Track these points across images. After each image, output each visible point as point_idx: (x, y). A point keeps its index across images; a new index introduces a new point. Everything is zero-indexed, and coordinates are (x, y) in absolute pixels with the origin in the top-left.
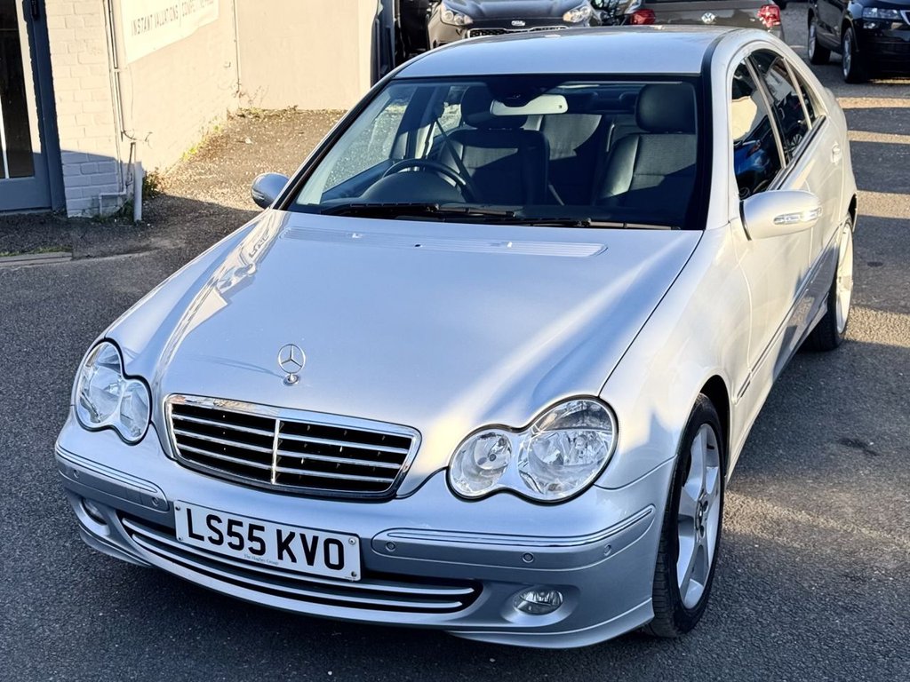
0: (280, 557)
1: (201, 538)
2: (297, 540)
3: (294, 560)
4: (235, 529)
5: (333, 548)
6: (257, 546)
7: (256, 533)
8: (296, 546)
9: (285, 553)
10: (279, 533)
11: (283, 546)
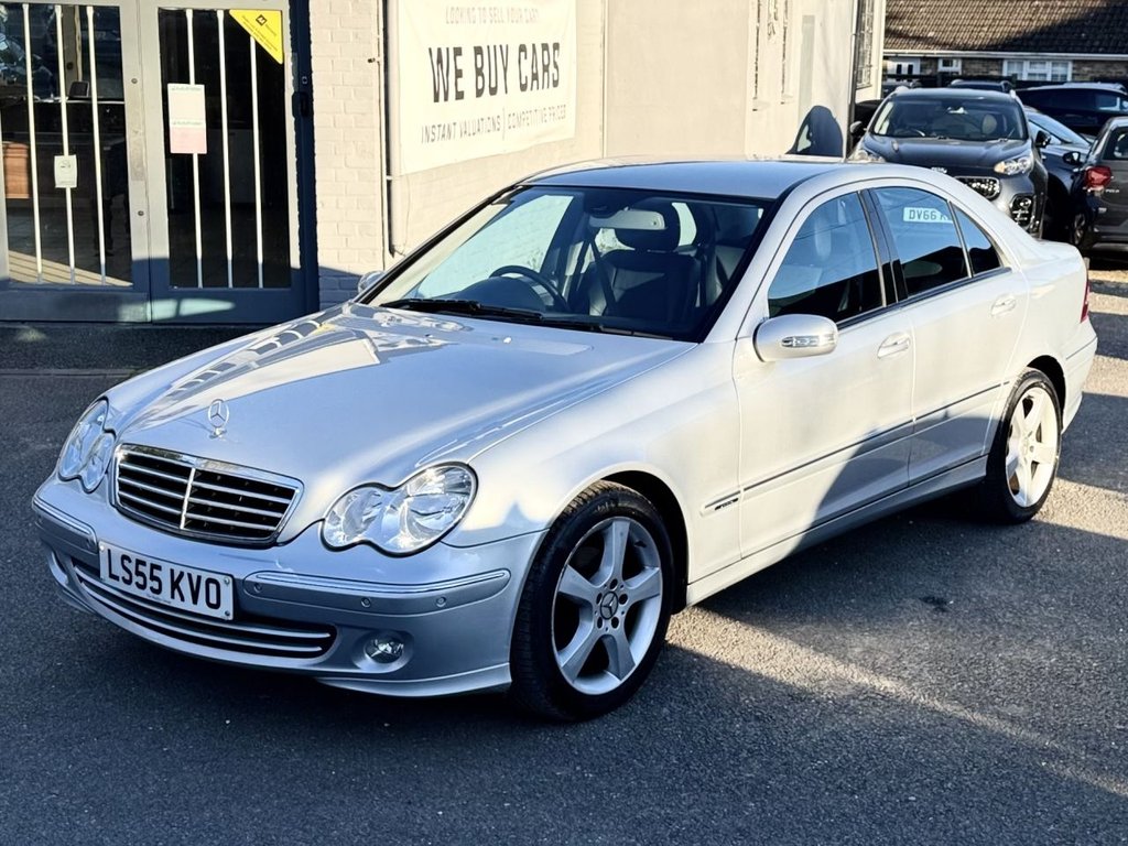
0: (173, 597)
1: (116, 578)
2: (186, 577)
3: (183, 599)
4: (141, 568)
5: (213, 587)
6: (155, 585)
7: (156, 573)
8: (184, 585)
9: (176, 592)
10: (172, 571)
11: (175, 585)
